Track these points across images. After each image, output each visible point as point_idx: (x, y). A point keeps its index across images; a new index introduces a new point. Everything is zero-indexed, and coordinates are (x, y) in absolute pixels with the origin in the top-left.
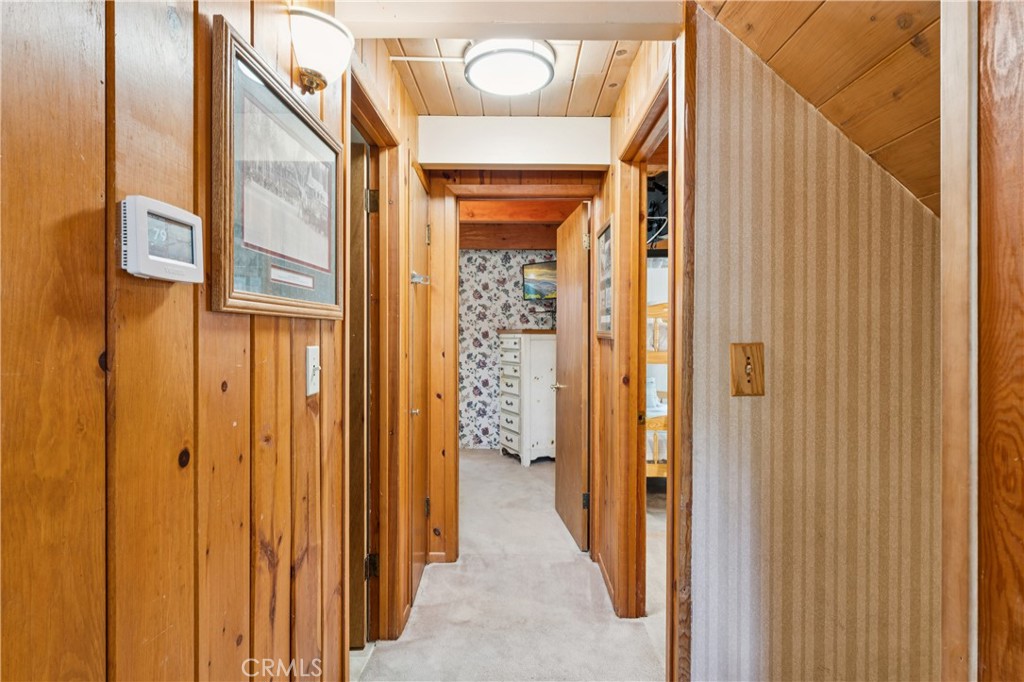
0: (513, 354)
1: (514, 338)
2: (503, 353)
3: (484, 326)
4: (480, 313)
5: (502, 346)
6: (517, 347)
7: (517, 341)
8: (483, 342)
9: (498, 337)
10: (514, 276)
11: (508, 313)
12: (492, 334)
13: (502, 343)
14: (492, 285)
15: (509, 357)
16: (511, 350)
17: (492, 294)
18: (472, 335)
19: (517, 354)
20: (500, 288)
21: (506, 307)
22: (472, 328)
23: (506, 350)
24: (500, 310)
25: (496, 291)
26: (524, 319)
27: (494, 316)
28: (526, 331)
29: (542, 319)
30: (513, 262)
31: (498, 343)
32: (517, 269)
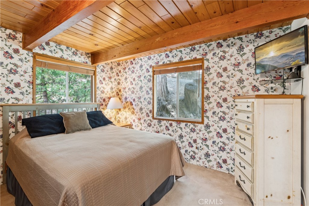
0: (246, 115)
1: (247, 102)
2: (237, 113)
3: (224, 94)
4: (221, 86)
5: (236, 107)
6: (249, 109)
7: (250, 104)
8: (224, 104)
9: (234, 101)
10: (247, 60)
11: (242, 85)
12: (230, 99)
13: (236, 105)
14: (230, 68)
15: (242, 116)
16: (245, 111)
17: (230, 73)
18: (216, 100)
19: (250, 115)
20: (236, 69)
21: (241, 81)
22: (216, 96)
23: (240, 111)
24: (236, 84)
25: (232, 71)
26: (255, 88)
27: (231, 87)
28: (258, 97)
29: (272, 88)
30: (246, 50)
31: (234, 106)
32: (249, 55)
